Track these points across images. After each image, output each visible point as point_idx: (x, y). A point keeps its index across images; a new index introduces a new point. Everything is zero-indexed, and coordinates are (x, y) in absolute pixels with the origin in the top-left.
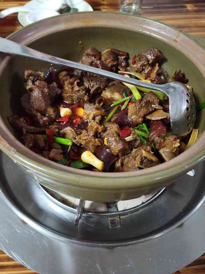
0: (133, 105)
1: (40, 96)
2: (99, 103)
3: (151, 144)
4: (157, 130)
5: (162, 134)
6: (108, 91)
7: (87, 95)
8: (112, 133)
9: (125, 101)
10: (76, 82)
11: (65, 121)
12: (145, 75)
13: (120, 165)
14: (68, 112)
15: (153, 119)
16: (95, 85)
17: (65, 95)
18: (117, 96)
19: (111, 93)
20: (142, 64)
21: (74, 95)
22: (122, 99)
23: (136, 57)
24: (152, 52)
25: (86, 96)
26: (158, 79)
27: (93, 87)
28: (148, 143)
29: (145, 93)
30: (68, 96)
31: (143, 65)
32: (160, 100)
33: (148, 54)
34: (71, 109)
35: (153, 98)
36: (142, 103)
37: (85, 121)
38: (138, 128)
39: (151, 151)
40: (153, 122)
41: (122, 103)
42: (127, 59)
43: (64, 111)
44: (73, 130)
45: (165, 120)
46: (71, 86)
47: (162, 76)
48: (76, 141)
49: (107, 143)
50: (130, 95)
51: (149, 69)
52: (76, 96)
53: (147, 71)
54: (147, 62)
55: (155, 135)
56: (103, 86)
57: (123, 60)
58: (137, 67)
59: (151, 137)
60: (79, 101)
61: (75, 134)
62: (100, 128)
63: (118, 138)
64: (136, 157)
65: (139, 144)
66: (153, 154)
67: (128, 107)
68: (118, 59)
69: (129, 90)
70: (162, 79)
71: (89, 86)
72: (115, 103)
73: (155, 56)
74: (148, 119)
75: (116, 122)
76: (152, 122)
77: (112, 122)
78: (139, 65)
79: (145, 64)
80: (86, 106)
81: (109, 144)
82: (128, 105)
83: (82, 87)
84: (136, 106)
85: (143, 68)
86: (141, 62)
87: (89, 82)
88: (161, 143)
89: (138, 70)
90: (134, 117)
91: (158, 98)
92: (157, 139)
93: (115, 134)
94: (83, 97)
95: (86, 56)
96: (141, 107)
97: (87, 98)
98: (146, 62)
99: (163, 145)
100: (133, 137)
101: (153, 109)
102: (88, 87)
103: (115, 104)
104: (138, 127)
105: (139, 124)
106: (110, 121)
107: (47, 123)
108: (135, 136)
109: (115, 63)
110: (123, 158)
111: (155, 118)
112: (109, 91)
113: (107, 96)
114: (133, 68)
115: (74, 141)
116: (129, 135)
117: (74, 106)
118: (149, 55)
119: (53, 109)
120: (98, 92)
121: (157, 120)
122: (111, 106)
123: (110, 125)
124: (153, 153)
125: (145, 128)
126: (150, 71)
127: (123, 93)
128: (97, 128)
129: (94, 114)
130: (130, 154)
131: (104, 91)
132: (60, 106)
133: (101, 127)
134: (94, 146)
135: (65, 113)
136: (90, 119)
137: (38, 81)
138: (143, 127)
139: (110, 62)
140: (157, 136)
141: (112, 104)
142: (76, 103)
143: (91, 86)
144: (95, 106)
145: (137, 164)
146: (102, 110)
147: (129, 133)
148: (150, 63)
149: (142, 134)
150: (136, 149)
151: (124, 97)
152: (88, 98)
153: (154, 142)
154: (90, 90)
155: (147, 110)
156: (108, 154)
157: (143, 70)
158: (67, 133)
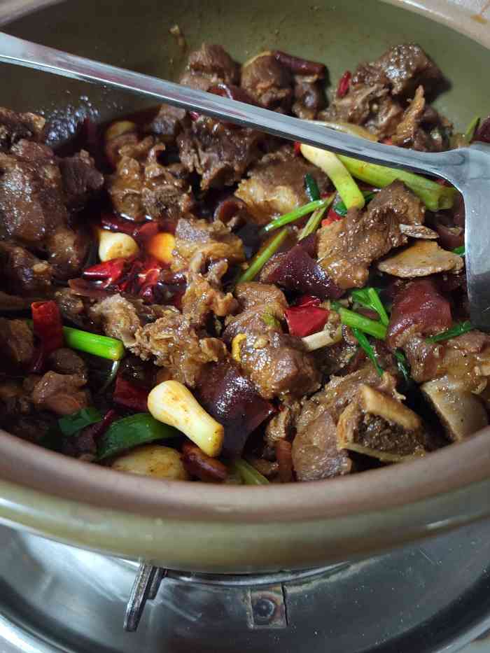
0: (337, 225)
1: (28, 190)
2: (225, 218)
3: (395, 361)
4: (419, 313)
5: (436, 329)
6: (258, 182)
7: (189, 194)
8: (260, 320)
9: (310, 214)
10: (152, 153)
11: (110, 276)
12: (377, 132)
13: (283, 435)
14: (124, 247)
15: (404, 272)
16: (213, 162)
17: (118, 193)
18: (284, 197)
19: (266, 187)
20: (368, 96)
21: (146, 191)
22: (300, 205)
23: (349, 75)
24: (402, 57)
25: (185, 195)
26: (422, 139)
27: (208, 166)
28: (383, 356)
29: (375, 190)
30: (127, 195)
31: (373, 100)
32: (428, 211)
33: (390, 64)
34: (133, 237)
35: (406, 201)
36: (368, 217)
37: (178, 275)
38: (349, 303)
39: (394, 390)
40: (405, 284)
41: (302, 222)
42: (322, 84)
43: (113, 244)
44: (130, 307)
45: (445, 279)
46: (136, 162)
47: (436, 130)
48: (134, 345)
49: (241, 357)
50: (328, 195)
51: (393, 111)
52: (153, 194)
53: (385, 119)
54: (387, 90)
55: (411, 332)
56: (240, 163)
57: (309, 86)
58: (351, 107)
59: (396, 335)
60: (164, 212)
61: (136, 318)
62: (219, 300)
63: (276, 339)
64: (340, 408)
65: (352, 359)
66: (402, 401)
67: (318, 231)
68: (293, 85)
69: (326, 179)
70: (436, 141)
71: (197, 164)
72: (278, 221)
73: (413, 68)
74: (385, 273)
75: (274, 280)
76: (398, 283)
77: (262, 282)
78: (359, 100)
79: (380, 94)
80: (183, 226)
81: (247, 358)
82: (319, 226)
83: (175, 168)
84: (344, 229)
85: (371, 109)
86: (366, 88)
87: (197, 152)
88: (430, 360)
89: (357, 116)
90: (336, 265)
91: (422, 204)
92: (416, 345)
93: (272, 321)
94: (175, 200)
95: (193, 73)
96: (363, 232)
97: (187, 200)
98: (384, 88)
99: (439, 366)
100: (331, 335)
101: (405, 239)
102: (191, 169)
103: (280, 223)
104: (351, 299)
105: (355, 288)
106: (256, 278)
107: (49, 283)
108: (338, 332)
109: (282, 94)
110: (296, 406)
111: (411, 271)
112: (261, 182)
113: (254, 197)
114: (338, 109)
115: (127, 345)
116: (319, 328)
117: (144, 227)
118: (391, 68)
119: (75, 237)
120: (227, 184)
121: (417, 278)
122: (267, 229)
123: (255, 292)
124: (405, 398)
125: (375, 303)
126: (394, 121)
127: (305, 187)
128: (210, 303)
129: (206, 254)
130: (319, 394)
131: (244, 181)
132: (101, 226)
133: (225, 299)
134: (197, 363)
135: (113, 248)
136: (192, 271)
137: (21, 142)
138: (368, 300)
139: (265, 90)
140: (420, 334)
141: (269, 221)
142: (154, 216)
143: (203, 163)
144: (211, 229)
145: (342, 441)
146: (234, 243)
147: (319, 320)
148: (395, 91)
149: (365, 324)
150: (343, 379)
151: (306, 201)
152: (191, 204)
153: (407, 356)
154: (200, 177)
155: (383, 240)
156: (239, 392)
157: (373, 115)
158: (110, 317)
